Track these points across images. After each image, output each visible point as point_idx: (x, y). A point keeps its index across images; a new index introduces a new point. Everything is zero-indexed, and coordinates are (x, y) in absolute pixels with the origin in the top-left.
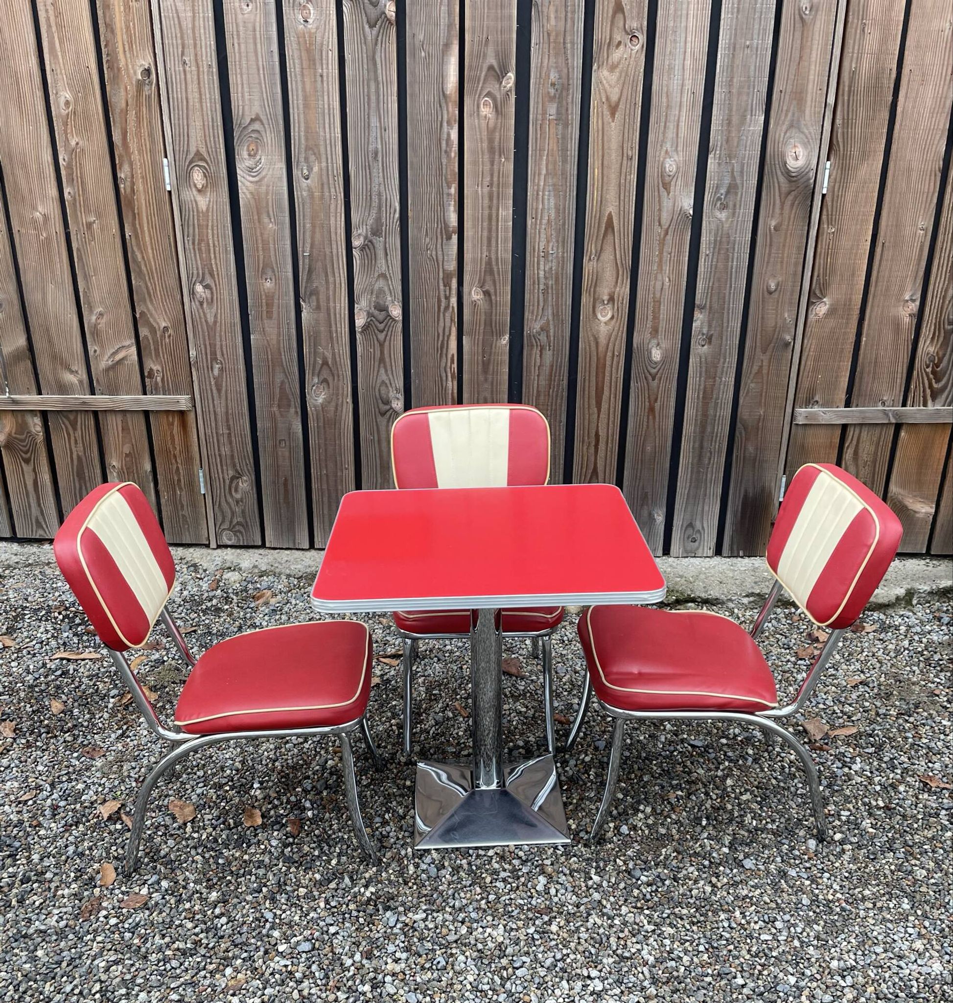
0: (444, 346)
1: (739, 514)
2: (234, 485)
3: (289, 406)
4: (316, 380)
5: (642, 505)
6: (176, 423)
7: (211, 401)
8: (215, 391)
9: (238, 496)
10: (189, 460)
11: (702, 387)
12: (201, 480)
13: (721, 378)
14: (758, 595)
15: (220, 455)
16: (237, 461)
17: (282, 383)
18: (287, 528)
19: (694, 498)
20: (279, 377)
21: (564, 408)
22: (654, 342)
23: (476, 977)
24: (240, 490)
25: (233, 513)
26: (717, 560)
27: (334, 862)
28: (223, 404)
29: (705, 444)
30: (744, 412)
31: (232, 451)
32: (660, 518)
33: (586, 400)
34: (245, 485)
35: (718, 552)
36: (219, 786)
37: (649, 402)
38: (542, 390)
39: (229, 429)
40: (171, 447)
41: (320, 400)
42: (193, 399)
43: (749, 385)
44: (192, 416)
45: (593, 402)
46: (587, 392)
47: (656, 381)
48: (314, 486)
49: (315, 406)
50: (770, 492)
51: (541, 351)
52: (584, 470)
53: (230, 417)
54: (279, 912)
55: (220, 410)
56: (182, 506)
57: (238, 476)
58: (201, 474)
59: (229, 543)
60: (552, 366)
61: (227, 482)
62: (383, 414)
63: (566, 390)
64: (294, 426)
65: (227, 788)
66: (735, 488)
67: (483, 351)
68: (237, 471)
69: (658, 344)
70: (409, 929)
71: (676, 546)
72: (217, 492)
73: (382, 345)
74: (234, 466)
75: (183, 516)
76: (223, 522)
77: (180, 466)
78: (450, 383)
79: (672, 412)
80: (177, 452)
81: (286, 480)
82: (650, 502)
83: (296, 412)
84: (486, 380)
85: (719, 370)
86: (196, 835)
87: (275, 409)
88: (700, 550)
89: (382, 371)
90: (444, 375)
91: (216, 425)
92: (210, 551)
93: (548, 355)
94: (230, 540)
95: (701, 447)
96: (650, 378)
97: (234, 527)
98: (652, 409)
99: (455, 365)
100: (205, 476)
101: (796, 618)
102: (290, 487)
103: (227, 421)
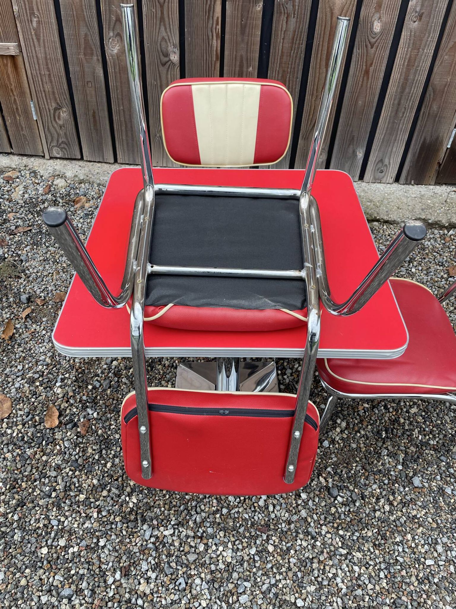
0: (211, 10)
1: (417, 155)
2: (57, 114)
3: (92, 54)
4: (111, 34)
5: (350, 144)
6: (9, 65)
7: (33, 48)
8: (35, 40)
9: (61, 122)
10: (22, 94)
11: (408, 56)
12: (33, 109)
13: (423, 50)
14: (424, 219)
15: (44, 91)
16: (57, 96)
17: (86, 35)
18: (98, 148)
19: (387, 142)
20: (83, 31)
21: (301, 67)
22: (377, 16)
23: (208, 601)
24: (62, 119)
25: (59, 135)
26: (396, 185)
27: (109, 465)
28: (42, 51)
29: (402, 102)
30: (436, 79)
31: (53, 88)
32: (360, 155)
33: (319, 61)
34: (65, 114)
35: (397, 180)
36: (32, 381)
37: (366, 66)
38: (285, 51)
39: (49, 71)
40: (8, 83)
41: (116, 51)
42: (20, 46)
43: (444, 57)
44: (20, 59)
45: (324, 63)
46: (319, 55)
47: (374, 49)
48: (115, 118)
49: (112, 56)
50: (442, 141)
51: (287, 18)
52: (311, 117)
53: (49, 61)
54: (63, 519)
55: (41, 56)
56: (22, 128)
57: (58, 108)
58: (32, 105)
59: (58, 156)
60: (295, 32)
61: (52, 112)
62: (164, 65)
63: (303, 53)
64: (97, 71)
65: (38, 384)
66: (418, 136)
67: (242, 15)
68: (58, 103)
69: (380, 18)
70: (160, 542)
71: (368, 175)
72: (45, 119)
73: (162, 6)
74: (56, 100)
75: (24, 135)
76: (52, 140)
77: (16, 98)
78: (215, 41)
79: (382, 75)
80: (13, 87)
81: (94, 112)
82: (355, 143)
83: (98, 60)
84: (243, 40)
85: (423, 43)
86: (9, 431)
87: (82, 56)
88: (385, 179)
89: (163, 28)
90: (210, 34)
91: (39, 67)
92: (45, 161)
93: (293, 21)
94: (58, 154)
95: (399, 104)
96: (369, 46)
97: (60, 145)
98: (367, 72)
99: (219, 27)
100: (35, 107)
101: (448, 239)
102: (97, 118)
103: (47, 65)
